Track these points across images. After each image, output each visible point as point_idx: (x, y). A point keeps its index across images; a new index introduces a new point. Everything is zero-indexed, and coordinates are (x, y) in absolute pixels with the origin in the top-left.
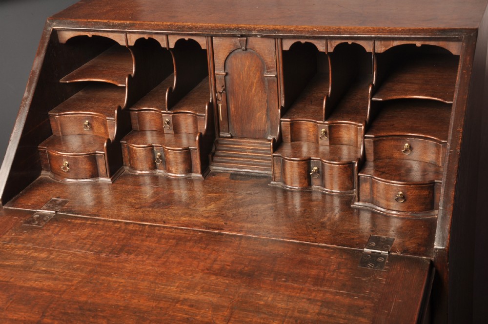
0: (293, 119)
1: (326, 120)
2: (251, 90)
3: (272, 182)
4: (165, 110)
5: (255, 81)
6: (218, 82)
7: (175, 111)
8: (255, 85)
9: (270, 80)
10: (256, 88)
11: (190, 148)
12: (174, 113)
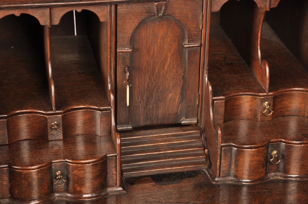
0: (227, 96)
1: (270, 91)
2: (164, 67)
3: (216, 179)
4: (52, 110)
5: (169, 55)
6: (119, 61)
7: (66, 110)
8: (169, 60)
9: (192, 51)
10: (170, 63)
11: (108, 155)
12: (64, 112)
